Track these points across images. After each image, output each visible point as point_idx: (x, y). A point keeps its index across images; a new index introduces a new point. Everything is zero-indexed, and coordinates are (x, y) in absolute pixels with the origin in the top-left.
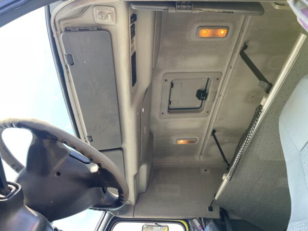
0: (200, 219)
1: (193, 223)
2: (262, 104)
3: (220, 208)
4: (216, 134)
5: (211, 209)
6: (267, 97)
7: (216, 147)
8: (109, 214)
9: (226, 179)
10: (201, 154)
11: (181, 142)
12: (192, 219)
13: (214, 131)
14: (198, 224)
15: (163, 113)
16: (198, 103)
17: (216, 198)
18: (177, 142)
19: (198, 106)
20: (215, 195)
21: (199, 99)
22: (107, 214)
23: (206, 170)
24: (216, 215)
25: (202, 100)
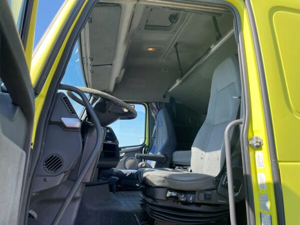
0: (157, 102)
1: (152, 105)
2: (211, 48)
3: (171, 97)
4: (178, 46)
5: (164, 97)
6: (215, 44)
7: (175, 55)
8: (94, 97)
9: (178, 82)
10: (164, 57)
11: (151, 49)
12: (151, 103)
13: (177, 44)
14: (155, 106)
15: (140, 29)
16: (169, 24)
17: (169, 91)
18: (147, 49)
19: (168, 25)
20: (169, 89)
21: (171, 21)
22: (92, 97)
23: (165, 70)
24: (167, 100)
25: (173, 22)
